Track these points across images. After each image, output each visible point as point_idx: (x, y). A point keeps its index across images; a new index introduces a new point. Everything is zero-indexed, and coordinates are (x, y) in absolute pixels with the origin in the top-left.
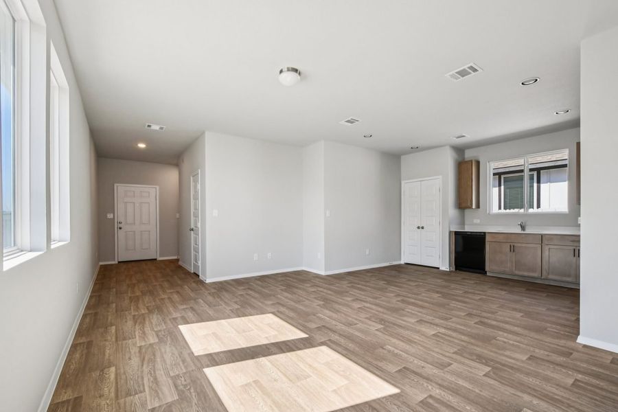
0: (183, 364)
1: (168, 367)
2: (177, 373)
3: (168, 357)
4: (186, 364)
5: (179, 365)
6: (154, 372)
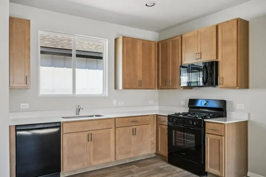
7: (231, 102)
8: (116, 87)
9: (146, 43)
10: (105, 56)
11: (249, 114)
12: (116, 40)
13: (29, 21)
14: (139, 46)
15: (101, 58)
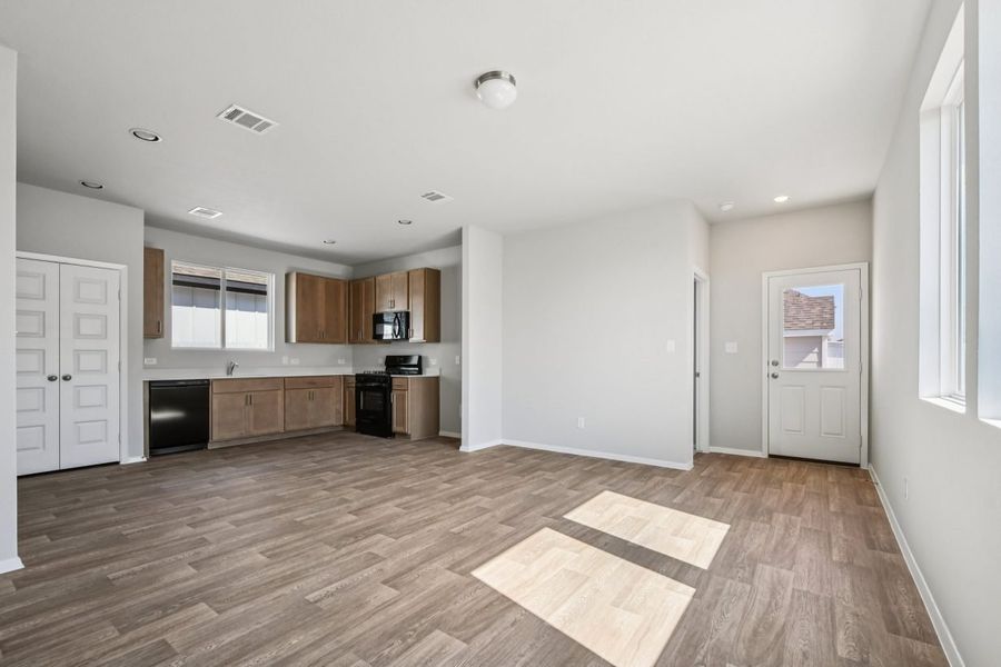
0: (722, 590)
1: (746, 599)
2: (740, 584)
3: (735, 614)
4: (720, 587)
5: (729, 593)
6: (770, 603)
7: (426, 358)
8: (287, 339)
9: (331, 283)
10: (271, 291)
11: (441, 370)
12: (287, 276)
13: (162, 252)
14: (321, 287)
15: (265, 293)
